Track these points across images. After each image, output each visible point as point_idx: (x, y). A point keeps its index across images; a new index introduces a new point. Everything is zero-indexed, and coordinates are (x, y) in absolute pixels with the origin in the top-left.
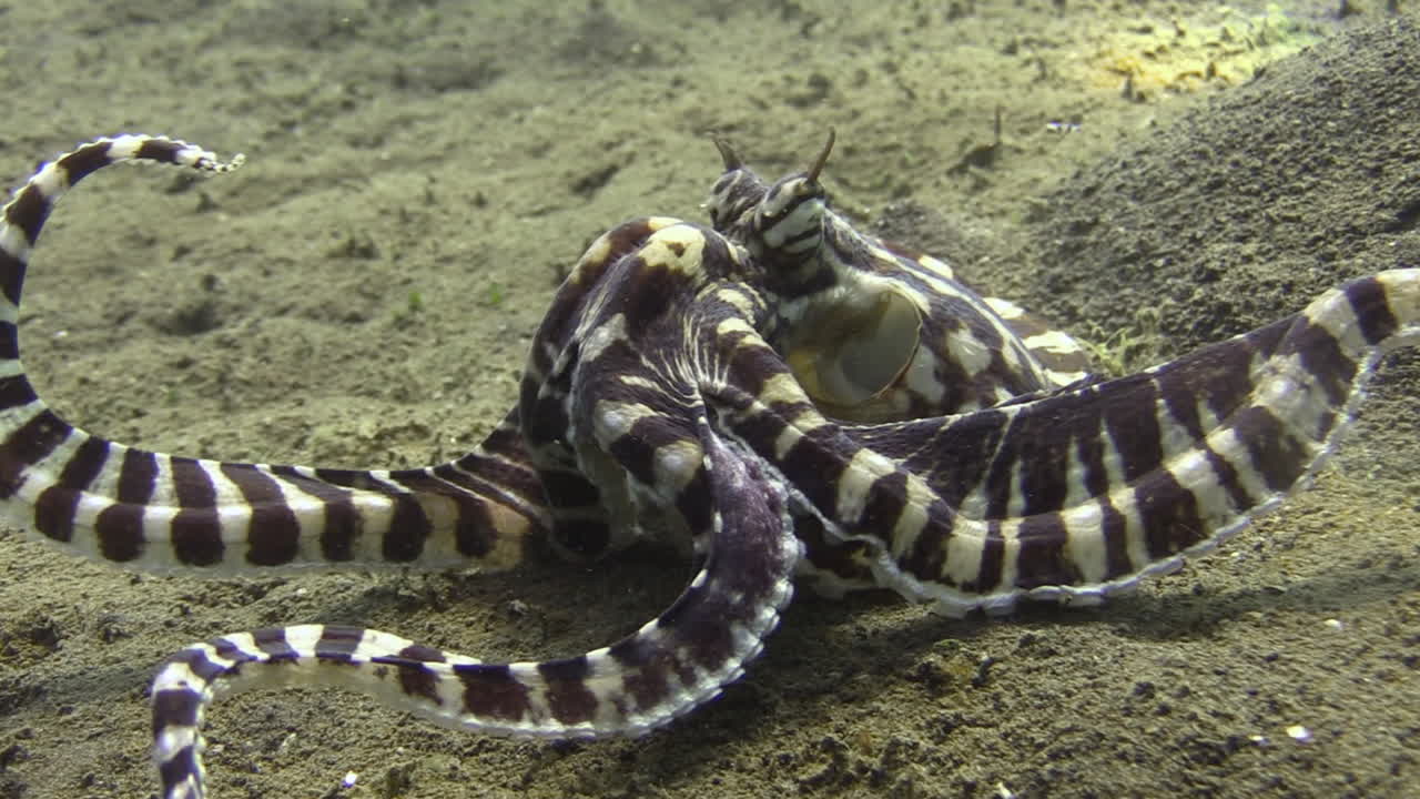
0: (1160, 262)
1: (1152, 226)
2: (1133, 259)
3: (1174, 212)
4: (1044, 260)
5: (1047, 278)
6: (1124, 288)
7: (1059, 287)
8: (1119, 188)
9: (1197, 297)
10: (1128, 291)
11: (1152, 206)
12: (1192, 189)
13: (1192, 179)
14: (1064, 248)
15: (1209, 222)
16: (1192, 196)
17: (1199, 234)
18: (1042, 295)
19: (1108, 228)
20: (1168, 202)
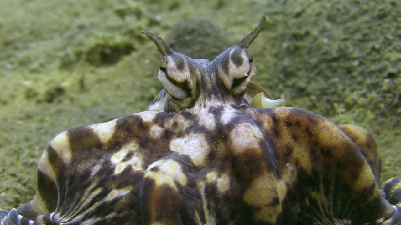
0: (356, 63)
1: (346, 40)
2: (335, 59)
3: (357, 31)
4: (276, 56)
5: (280, 68)
6: (333, 77)
7: (288, 74)
8: (318, 15)
9: (385, 88)
10: (336, 80)
11: (342, 27)
12: (366, 18)
13: (365, 12)
14: (288, 49)
15: (382, 39)
16: (368, 22)
17: (377, 46)
18: (279, 79)
19: (315, 39)
20: (352, 25)
